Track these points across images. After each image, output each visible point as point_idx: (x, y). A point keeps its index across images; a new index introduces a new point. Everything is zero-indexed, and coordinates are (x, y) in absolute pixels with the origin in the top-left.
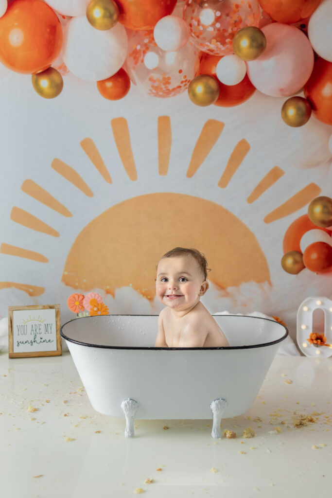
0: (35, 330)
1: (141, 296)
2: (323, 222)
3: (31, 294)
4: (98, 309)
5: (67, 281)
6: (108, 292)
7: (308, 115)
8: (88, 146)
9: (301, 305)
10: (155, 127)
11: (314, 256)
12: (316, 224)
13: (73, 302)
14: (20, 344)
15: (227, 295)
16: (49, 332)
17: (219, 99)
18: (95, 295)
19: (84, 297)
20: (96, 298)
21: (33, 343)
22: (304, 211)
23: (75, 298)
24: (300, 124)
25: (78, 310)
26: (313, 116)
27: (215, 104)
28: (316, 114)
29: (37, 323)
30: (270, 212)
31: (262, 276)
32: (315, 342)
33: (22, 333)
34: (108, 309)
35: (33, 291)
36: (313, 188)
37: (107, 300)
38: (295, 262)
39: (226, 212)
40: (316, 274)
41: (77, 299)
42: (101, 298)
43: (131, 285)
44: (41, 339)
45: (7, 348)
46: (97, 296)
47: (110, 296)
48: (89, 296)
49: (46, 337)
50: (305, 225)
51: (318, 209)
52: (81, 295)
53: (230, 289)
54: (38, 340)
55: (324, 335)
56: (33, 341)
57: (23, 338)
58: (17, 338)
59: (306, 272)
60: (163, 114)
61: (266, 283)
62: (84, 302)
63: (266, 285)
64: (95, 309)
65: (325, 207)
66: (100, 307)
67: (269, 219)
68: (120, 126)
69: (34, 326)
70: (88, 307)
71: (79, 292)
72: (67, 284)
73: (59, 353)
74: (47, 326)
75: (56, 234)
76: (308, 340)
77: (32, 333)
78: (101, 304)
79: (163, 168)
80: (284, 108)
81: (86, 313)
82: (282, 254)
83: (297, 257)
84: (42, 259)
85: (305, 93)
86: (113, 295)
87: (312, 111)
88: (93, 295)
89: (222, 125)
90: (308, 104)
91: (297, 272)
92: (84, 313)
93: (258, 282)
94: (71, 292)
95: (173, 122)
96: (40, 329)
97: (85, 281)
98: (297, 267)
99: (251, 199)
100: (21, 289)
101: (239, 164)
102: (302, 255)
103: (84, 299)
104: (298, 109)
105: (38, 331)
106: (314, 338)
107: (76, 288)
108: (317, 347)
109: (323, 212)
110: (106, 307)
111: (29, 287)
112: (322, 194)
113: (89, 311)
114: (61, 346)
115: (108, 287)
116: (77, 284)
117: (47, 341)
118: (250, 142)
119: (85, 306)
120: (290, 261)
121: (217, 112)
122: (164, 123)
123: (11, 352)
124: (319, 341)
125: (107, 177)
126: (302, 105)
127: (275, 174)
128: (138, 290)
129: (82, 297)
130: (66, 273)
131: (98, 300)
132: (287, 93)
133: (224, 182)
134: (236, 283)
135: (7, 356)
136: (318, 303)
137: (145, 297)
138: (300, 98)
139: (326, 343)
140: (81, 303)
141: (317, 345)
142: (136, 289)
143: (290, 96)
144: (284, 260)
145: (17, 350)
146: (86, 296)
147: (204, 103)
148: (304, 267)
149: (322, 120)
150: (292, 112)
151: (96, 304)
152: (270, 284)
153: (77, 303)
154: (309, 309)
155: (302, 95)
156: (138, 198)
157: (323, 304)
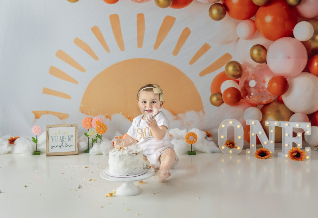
0: (63, 139)
1: (127, 119)
2: (234, 76)
3: (61, 118)
4: (101, 127)
5: (83, 111)
6: (107, 117)
7: (224, 14)
8: (96, 30)
9: (221, 124)
10: (135, 19)
11: (229, 96)
12: (230, 77)
13: (86, 123)
14: (53, 147)
15: (178, 118)
16: (71, 140)
17: (173, 4)
18: (99, 118)
19: (92, 119)
20: (99, 120)
21: (61, 147)
22: (222, 69)
23: (86, 120)
24: (219, 19)
25: (88, 127)
26: (227, 14)
27: (170, 7)
28: (229, 13)
29: (64, 135)
30: (202, 70)
31: (198, 107)
32: (229, 145)
33: (55, 141)
34: (107, 127)
35: (62, 117)
36: (228, 56)
37: (107, 122)
38: (218, 99)
39: (177, 70)
40: (230, 106)
41: (88, 121)
42: (103, 120)
43: (121, 113)
44: (66, 144)
45: (45, 150)
46: (100, 119)
47: (108, 119)
48: (95, 119)
49: (69, 143)
50: (223, 77)
51: (231, 68)
52: (90, 118)
53: (180, 115)
54: (64, 145)
55: (234, 141)
56: (61, 145)
57: (55, 144)
58: (51, 144)
59: (224, 105)
60: (140, 12)
61: (201, 111)
62: (92, 123)
63: (201, 113)
64: (99, 127)
65: (234, 67)
66: (102, 126)
67: (202, 74)
68: (115, 19)
69: (62, 137)
70: (94, 126)
71: (89, 116)
72: (83, 112)
73: (77, 153)
74: (69, 137)
75: (76, 82)
76: (225, 144)
77: (61, 141)
78: (103, 124)
79: (140, 44)
80: (211, 9)
81: (93, 129)
82: (210, 94)
83: (219, 96)
84: (68, 97)
85: (222, 1)
86: (111, 119)
87: (227, 11)
88: (98, 118)
89: (174, 19)
90: (224, 8)
91: (219, 105)
92: (92, 129)
93: (196, 111)
94: (84, 116)
95: (146, 17)
96: (65, 139)
97: (93, 110)
98: (219, 102)
99: (192, 62)
100: (55, 115)
101: (184, 42)
102: (222, 95)
103: (92, 121)
104: (219, 10)
105: (64, 139)
106: (228, 143)
107: (88, 114)
108: (230, 148)
109: (233, 70)
110: (106, 125)
111: (60, 114)
112: (232, 60)
113: (95, 128)
114: (78, 148)
115: (107, 114)
116: (88, 112)
117: (70, 146)
118: (190, 29)
119: (93, 125)
120: (214, 99)
121: (171, 11)
122: (141, 18)
123: (48, 152)
124: (231, 145)
125: (107, 49)
126: (220, 8)
127: (206, 48)
128: (125, 116)
129: (91, 120)
130: (82, 106)
131: (101, 121)
132: (212, 1)
133: (176, 52)
134: (183, 112)
135: (45, 155)
136: (231, 122)
137: (129, 120)
138: (219, 4)
139: (235, 146)
140: (90, 123)
141: (230, 147)
142: (124, 114)
143: (213, 3)
144: (211, 98)
145: (51, 151)
146: (93, 119)
147: (164, 6)
148: (223, 102)
149: (232, 17)
150: (215, 12)
151: (99, 124)
152: (203, 112)
153: (88, 123)
154: (225, 127)
155: (221, 2)
156: (125, 61)
157: (233, 123)
